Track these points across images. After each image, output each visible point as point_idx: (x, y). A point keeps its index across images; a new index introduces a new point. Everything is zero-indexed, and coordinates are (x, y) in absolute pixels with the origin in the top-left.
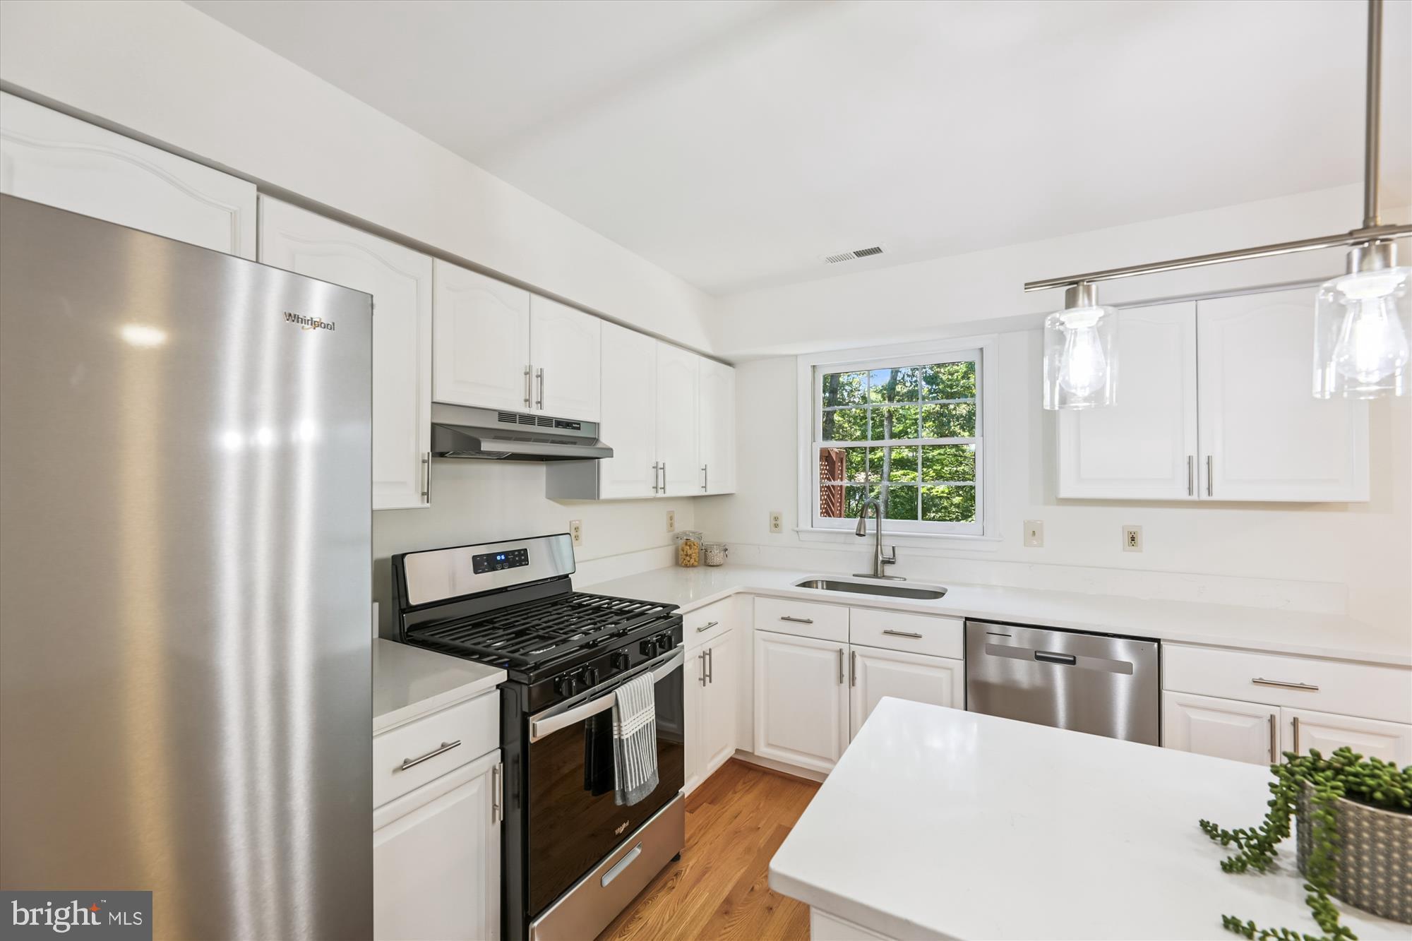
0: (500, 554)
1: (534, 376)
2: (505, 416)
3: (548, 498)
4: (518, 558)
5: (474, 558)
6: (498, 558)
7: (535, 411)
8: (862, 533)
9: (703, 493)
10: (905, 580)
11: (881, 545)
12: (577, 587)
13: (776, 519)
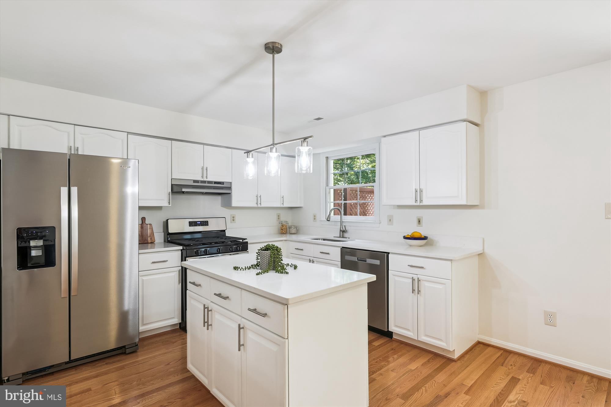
0: (199, 222)
1: (204, 170)
2: (195, 181)
3: (222, 207)
4: (205, 223)
5: (189, 222)
6: (198, 223)
7: (205, 179)
8: (328, 220)
9: (282, 206)
10: (349, 238)
11: (342, 225)
12: (228, 234)
13: (315, 216)
